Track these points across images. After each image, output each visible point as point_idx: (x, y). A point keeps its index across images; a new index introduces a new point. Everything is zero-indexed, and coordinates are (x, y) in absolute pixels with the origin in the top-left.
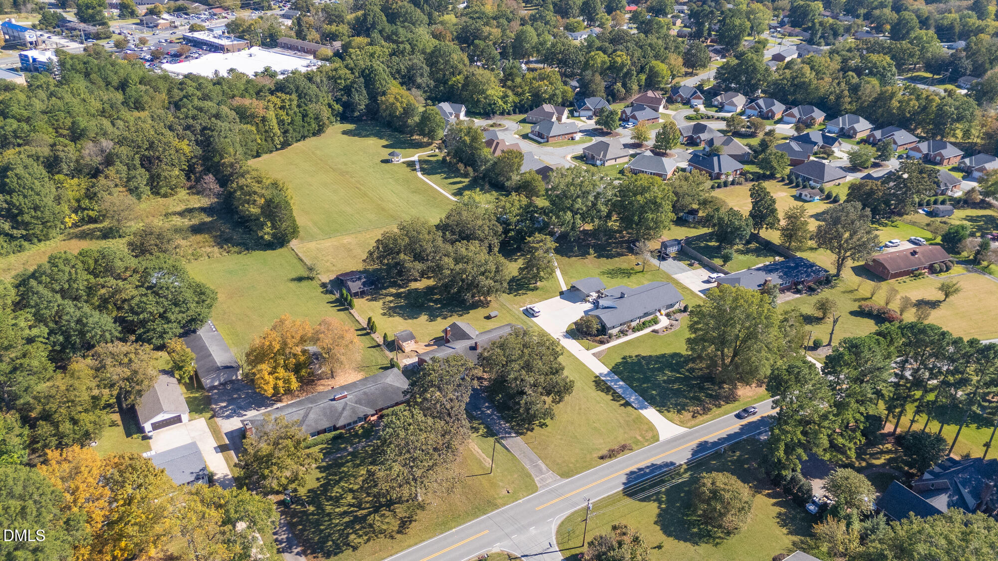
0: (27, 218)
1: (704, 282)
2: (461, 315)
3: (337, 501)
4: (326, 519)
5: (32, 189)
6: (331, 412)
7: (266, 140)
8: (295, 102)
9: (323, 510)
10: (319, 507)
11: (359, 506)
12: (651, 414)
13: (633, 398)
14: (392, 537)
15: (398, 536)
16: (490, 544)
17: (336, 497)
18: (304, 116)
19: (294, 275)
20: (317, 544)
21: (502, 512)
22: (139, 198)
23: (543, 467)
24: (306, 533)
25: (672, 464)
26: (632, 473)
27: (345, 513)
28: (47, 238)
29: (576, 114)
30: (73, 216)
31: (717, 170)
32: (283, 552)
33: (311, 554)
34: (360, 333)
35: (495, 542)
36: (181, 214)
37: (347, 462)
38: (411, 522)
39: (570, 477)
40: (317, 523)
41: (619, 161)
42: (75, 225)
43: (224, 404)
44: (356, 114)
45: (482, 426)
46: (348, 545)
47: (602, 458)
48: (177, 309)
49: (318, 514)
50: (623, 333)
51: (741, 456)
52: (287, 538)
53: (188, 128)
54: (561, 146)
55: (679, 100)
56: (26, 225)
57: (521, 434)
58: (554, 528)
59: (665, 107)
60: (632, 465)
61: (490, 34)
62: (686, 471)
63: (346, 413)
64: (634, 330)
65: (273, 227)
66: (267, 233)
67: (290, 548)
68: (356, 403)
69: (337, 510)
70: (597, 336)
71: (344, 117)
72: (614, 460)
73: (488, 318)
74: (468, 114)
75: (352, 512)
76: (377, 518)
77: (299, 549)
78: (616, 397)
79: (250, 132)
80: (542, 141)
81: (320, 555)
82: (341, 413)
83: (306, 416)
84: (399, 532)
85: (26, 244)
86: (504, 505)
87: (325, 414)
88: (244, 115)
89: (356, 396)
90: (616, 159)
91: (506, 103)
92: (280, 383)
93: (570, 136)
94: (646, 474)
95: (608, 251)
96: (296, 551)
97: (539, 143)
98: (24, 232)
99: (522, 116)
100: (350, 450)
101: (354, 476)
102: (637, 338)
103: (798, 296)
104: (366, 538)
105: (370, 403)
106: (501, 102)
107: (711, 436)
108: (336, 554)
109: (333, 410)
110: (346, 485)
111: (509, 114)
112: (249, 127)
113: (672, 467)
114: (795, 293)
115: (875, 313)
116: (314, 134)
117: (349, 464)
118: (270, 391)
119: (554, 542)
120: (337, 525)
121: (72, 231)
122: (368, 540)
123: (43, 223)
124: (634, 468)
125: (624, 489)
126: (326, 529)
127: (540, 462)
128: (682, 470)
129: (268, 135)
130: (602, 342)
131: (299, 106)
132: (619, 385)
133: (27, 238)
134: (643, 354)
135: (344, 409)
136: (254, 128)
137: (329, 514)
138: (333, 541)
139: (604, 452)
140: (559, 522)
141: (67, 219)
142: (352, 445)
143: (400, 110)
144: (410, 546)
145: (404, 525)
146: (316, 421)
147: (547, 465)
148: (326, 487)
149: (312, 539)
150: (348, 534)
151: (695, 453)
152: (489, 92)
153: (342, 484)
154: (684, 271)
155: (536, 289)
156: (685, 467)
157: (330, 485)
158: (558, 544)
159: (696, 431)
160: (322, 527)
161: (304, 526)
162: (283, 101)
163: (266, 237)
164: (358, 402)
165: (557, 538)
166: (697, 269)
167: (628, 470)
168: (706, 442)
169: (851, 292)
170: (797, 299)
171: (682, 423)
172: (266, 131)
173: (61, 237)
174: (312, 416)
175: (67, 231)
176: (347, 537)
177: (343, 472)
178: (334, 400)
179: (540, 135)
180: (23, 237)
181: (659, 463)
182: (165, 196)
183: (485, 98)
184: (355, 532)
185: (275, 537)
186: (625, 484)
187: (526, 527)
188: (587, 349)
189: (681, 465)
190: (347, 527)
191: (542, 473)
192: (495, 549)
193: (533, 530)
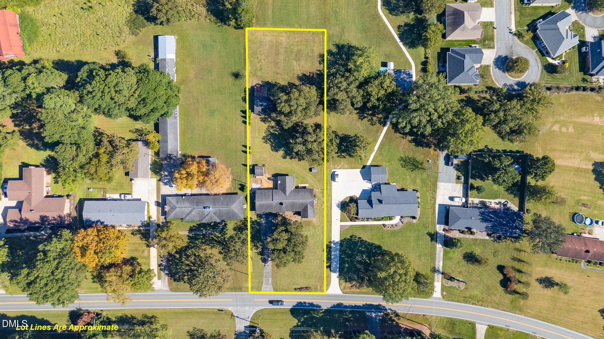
1: (450, 197)
3: (188, 256)
4: (181, 264)
6: (202, 214)
9: (181, 259)
10: (181, 257)
11: (194, 264)
12: (335, 276)
13: (335, 264)
16: (228, 306)
17: (188, 255)
20: (174, 273)
21: (242, 295)
23: (270, 282)
24: (172, 267)
25: (320, 307)
26: (300, 303)
27: (188, 265)
32: (162, 270)
33: (170, 277)
35: (231, 306)
37: (200, 239)
39: (277, 291)
40: (177, 264)
43: (166, 174)
45: (261, 247)
46: (183, 280)
47: (295, 289)
49: (179, 260)
50: (367, 219)
51: (350, 317)
52: (165, 265)
58: (255, 311)
60: (307, 299)
62: (323, 312)
63: (207, 218)
64: (374, 220)
67: (164, 270)
68: (214, 214)
69: (186, 262)
73: (311, 170)
75: (191, 266)
77: (167, 272)
78: (329, 259)
81: (172, 279)
82: (206, 217)
83: (191, 212)
86: (245, 291)
87: (199, 214)
89: (215, 210)
94: (305, 306)
96: (166, 272)
100: (204, 232)
101: (199, 248)
105: (219, 216)
107: (347, 302)
108: (178, 281)
109: (203, 213)
110: (194, 251)
113: (318, 308)
114: (488, 235)
117: (200, 240)
119: (250, 317)
120: (183, 269)
124: (302, 301)
125: (292, 308)
126: (179, 269)
127: (270, 279)
128: (321, 312)
130: (352, 220)
132: (335, 253)
134: (363, 238)
135: (207, 215)
137: (182, 262)
138: (179, 275)
139: (298, 287)
140: (258, 310)
142: (206, 230)
146: (194, 216)
147: (272, 282)
148: (187, 248)
149: (173, 270)
150: (185, 275)
151: (334, 306)
153: (193, 250)
154: (449, 181)
156: (323, 311)
157: (189, 247)
158: (251, 319)
159: (344, 296)
160: (178, 267)
161: (172, 263)
164: (215, 214)
165: (252, 316)
166: (459, 183)
167: (299, 301)
168: (342, 304)
170: (484, 239)
171: (342, 288)
174: (193, 213)
176: (184, 276)
177: (196, 243)
181: (315, 304)
184: (188, 276)
185: (162, 262)
186: (294, 306)
187: (245, 306)
188: (341, 221)
189: (323, 309)
190: (186, 272)
191: (267, 285)
192: (230, 309)
193: (247, 308)
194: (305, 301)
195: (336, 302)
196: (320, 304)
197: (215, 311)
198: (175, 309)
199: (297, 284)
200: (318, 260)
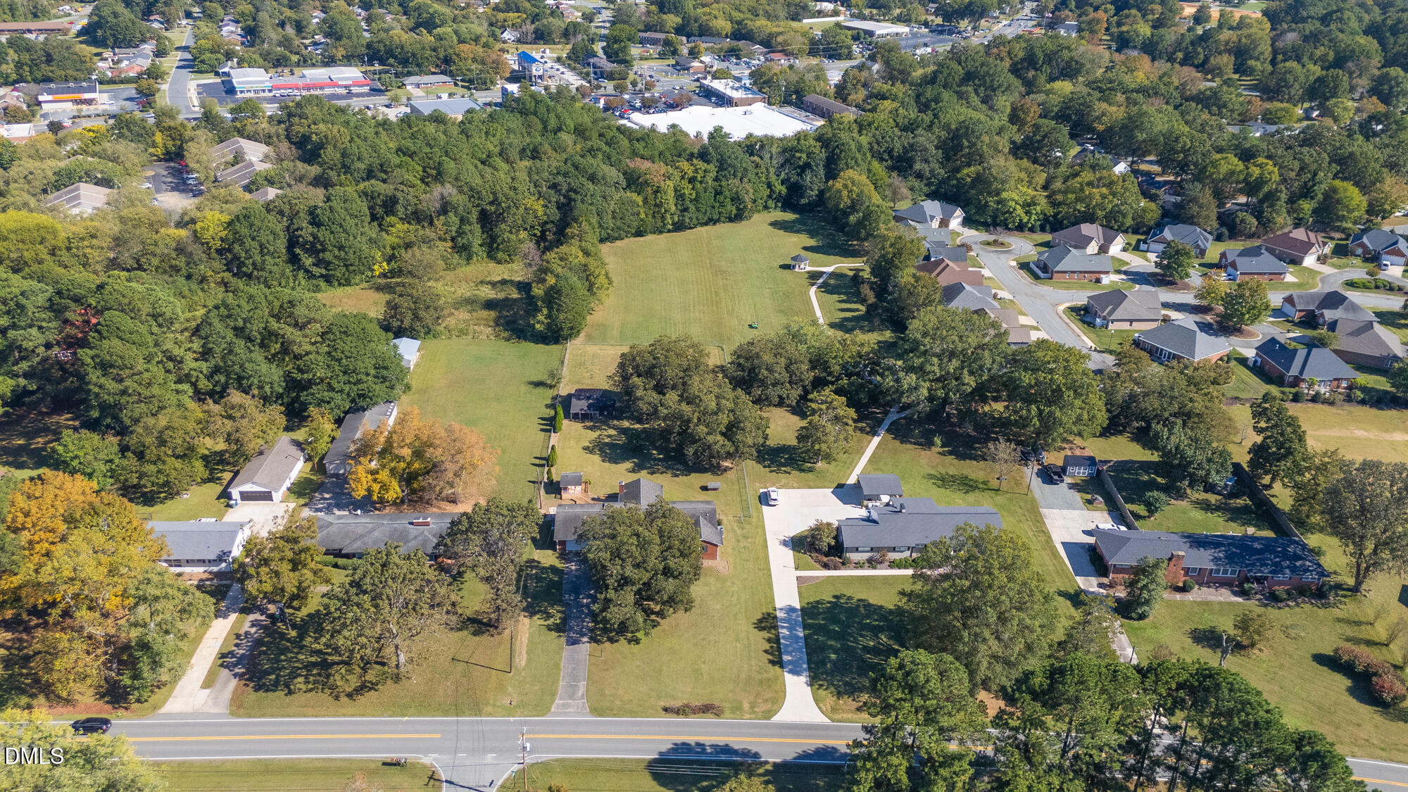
0: (328, 256)
1: (1084, 532)
2: (677, 476)
4: (296, 650)
5: (341, 226)
6: (400, 537)
7: (654, 217)
8: (713, 175)
9: (302, 640)
10: (302, 635)
12: (797, 683)
13: (794, 655)
14: (337, 698)
15: (344, 699)
16: (427, 751)
18: (717, 193)
19: (535, 379)
20: (261, 671)
21: (481, 722)
22: (469, 258)
23: (582, 691)
24: (262, 657)
25: (756, 755)
26: (685, 744)
27: (319, 652)
28: (348, 283)
29: (1143, 246)
30: (385, 264)
31: (1294, 371)
32: (226, 667)
33: (247, 680)
34: (537, 461)
35: (435, 751)
36: (494, 285)
38: (370, 689)
39: (601, 715)
40: (283, 651)
41: (1136, 326)
42: (384, 275)
43: (326, 496)
44: (803, 201)
45: (559, 615)
46: (288, 686)
47: (666, 710)
48: (346, 377)
49: (293, 642)
50: (872, 563)
52: (243, 654)
53: (554, 186)
54: (1067, 288)
55: (1359, 251)
56: (327, 264)
57: (597, 642)
58: (518, 765)
59: (1322, 259)
60: (706, 734)
61: (1104, 114)
64: (893, 564)
65: (549, 316)
66: (540, 321)
67: (235, 666)
68: (434, 535)
69: (314, 646)
70: (827, 555)
71: (788, 203)
72: (681, 719)
73: (704, 488)
74: (967, 222)
75: (326, 654)
76: (343, 671)
77: (241, 670)
79: (633, 203)
80: (1042, 275)
81: (252, 685)
82: (409, 541)
83: (371, 532)
84: (350, 695)
85: (323, 284)
86: (490, 715)
87: (390, 537)
88: (634, 181)
89: (441, 527)
90: (1131, 321)
91: (1028, 213)
92: (376, 487)
93: (1094, 276)
94: (703, 753)
95: (975, 449)
96: (237, 671)
97: (1036, 277)
98: (324, 272)
99: (1047, 237)
102: (886, 578)
103: (1240, 600)
104: (310, 686)
106: (1020, 211)
108: (267, 691)
109: (404, 534)
111: (1032, 230)
112: (634, 196)
113: (749, 761)
114: (1235, 594)
115: (1360, 668)
116: (731, 220)
118: (360, 493)
119: (498, 783)
120: (298, 661)
121: (380, 281)
122: (311, 690)
123: (346, 266)
124: (691, 740)
125: (654, 759)
126: (285, 661)
127: (583, 684)
128: (761, 771)
129: (657, 209)
130: (826, 566)
131: (716, 179)
133: (328, 279)
134: (871, 601)
135: (415, 537)
136: (639, 200)
137: (302, 647)
138: (278, 675)
139: (677, 704)
141: (376, 267)
143: (845, 201)
144: (344, 715)
145: (363, 688)
146: (376, 541)
147: (588, 691)
149: (262, 665)
150: (299, 675)
151: (806, 756)
152: (1004, 195)
154: (1070, 506)
155: (810, 470)
156: (769, 767)
159: (838, 728)
160: (283, 657)
161: (270, 648)
162: (696, 171)
163: (538, 326)
164: (437, 535)
165: (507, 780)
166: (1097, 509)
167: (680, 740)
168: (835, 749)
169: (1358, 623)
170: (1231, 604)
171: (831, 712)
172: (656, 205)
173: (365, 285)
175: (373, 281)
176: (295, 678)
178: (411, 523)
179: (1045, 268)
180: (322, 276)
181: (736, 747)
182: (499, 262)
183: (998, 203)
184: (306, 677)
185: (234, 648)
186: (661, 753)
187: (485, 751)
188: (797, 568)
189: (767, 762)
190: (305, 667)
191: (572, 697)
192: (426, 760)
193: (490, 758)
194: (701, 739)
195: (813, 743)
196: (754, 749)
197: (373, 766)
198: (224, 762)
199: (673, 698)
200: (737, 640)
